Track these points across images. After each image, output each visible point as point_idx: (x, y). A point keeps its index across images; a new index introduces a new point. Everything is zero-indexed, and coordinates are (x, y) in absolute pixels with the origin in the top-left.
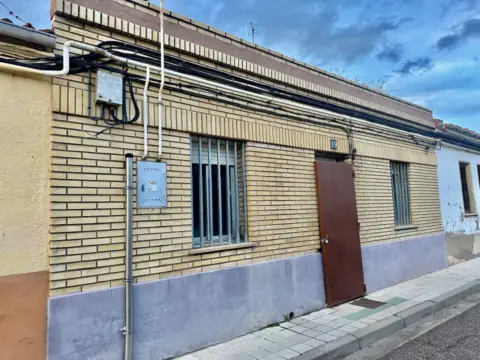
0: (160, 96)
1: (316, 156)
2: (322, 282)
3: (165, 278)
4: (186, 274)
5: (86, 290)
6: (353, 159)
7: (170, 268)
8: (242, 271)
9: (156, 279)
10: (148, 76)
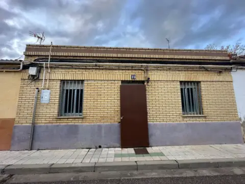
0: (49, 70)
1: (122, 83)
2: (120, 136)
3: (46, 125)
4: (54, 124)
5: (23, 124)
6: (148, 82)
7: (48, 122)
8: (76, 126)
9: (43, 124)
10: (44, 65)
